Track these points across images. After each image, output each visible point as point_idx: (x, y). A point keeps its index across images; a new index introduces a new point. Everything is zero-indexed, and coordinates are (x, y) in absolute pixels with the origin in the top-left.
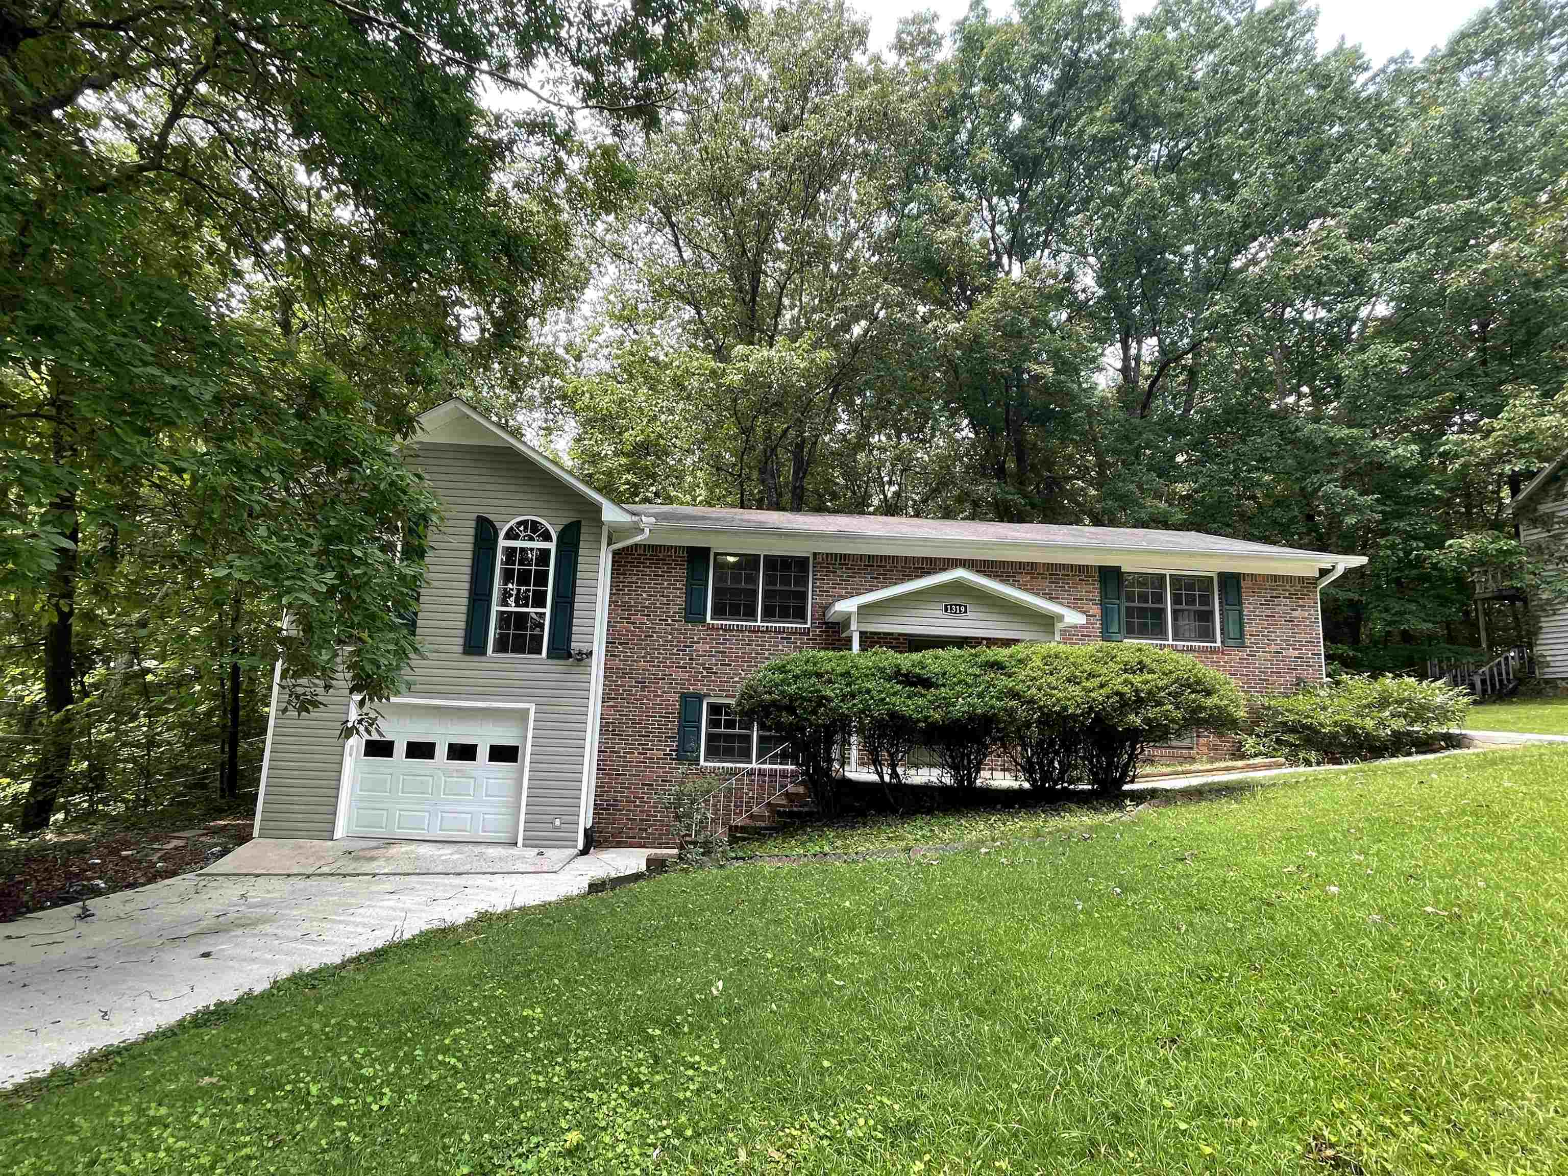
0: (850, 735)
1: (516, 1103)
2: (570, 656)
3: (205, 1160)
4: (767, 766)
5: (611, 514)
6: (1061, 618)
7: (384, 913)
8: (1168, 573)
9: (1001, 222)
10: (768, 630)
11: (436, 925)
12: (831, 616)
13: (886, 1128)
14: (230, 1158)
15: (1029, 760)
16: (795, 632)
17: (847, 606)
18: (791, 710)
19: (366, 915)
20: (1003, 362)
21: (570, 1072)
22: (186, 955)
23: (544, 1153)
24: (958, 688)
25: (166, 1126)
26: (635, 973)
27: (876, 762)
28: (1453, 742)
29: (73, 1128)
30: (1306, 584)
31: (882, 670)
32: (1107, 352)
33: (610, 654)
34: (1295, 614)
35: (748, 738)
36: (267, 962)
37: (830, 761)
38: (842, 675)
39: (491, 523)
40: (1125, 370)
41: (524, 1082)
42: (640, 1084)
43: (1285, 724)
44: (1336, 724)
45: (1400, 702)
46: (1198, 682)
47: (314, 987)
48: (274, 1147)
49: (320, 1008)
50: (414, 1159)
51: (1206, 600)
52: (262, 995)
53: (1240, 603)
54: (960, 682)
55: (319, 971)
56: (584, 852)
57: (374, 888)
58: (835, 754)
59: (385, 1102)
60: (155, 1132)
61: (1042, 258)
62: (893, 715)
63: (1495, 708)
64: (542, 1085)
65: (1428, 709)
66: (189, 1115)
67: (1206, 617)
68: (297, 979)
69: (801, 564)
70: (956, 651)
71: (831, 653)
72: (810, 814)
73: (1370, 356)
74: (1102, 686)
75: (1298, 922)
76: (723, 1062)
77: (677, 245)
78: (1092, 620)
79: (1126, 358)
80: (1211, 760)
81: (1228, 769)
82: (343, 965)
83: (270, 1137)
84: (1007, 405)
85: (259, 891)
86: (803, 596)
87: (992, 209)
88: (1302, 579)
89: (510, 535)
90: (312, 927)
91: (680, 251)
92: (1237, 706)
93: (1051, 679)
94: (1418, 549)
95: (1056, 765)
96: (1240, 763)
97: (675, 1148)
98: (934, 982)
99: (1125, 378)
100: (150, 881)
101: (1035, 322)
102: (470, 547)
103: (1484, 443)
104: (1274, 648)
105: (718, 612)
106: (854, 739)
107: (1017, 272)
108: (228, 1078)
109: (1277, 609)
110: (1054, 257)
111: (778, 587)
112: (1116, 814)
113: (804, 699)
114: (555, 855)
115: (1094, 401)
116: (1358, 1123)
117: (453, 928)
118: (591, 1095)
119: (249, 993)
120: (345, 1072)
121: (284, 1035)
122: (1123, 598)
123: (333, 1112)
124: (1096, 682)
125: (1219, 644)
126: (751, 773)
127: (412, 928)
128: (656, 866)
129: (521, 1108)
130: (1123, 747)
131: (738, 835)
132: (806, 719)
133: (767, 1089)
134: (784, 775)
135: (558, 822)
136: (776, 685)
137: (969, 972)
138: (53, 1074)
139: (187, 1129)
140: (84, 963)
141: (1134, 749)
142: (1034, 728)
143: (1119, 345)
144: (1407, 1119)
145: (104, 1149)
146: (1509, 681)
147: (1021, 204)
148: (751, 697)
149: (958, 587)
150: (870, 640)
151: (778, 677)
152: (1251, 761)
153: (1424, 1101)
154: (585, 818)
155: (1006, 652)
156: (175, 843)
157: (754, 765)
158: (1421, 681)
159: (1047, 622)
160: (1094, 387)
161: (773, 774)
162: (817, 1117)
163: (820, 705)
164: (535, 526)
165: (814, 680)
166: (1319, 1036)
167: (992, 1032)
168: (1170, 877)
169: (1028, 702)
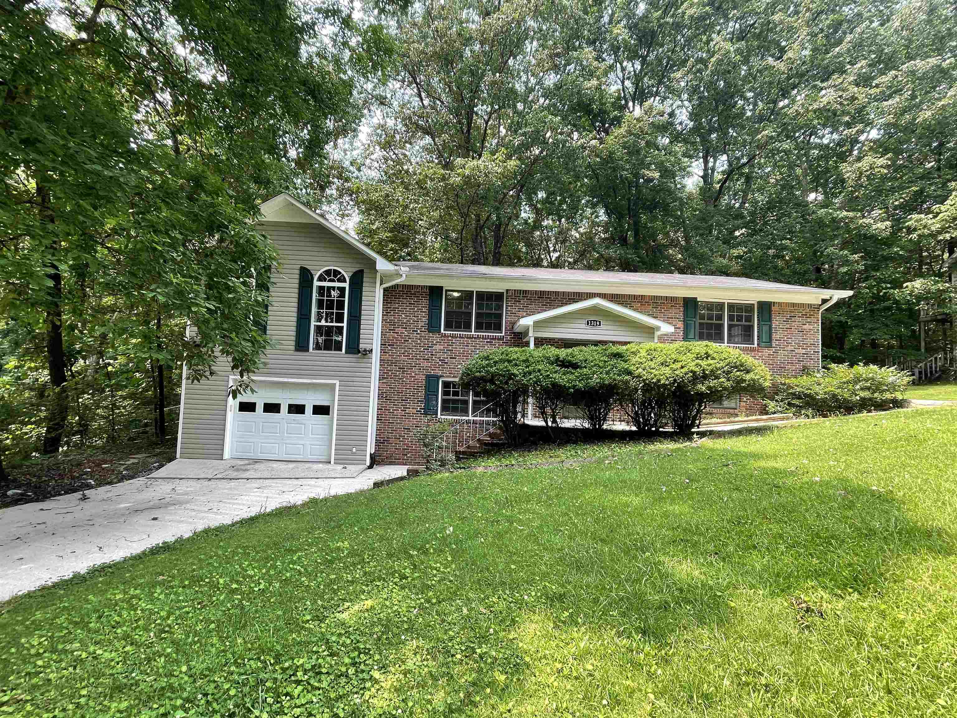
0: (528, 397)
1: (335, 587)
2: (359, 352)
3: (163, 614)
4: (478, 418)
5: (382, 265)
6: (658, 328)
7: (255, 499)
8: (726, 302)
9: (628, 78)
10: (478, 337)
11: (285, 504)
12: (517, 329)
13: (547, 598)
14: (177, 612)
15: (636, 413)
16: (494, 338)
17: (527, 321)
18: (492, 381)
19: (245, 499)
20: (627, 170)
21: (365, 573)
22: (143, 519)
23: (352, 611)
24: (594, 369)
25: (140, 599)
26: (401, 524)
27: (543, 414)
28: (898, 404)
29: (87, 601)
30: (814, 308)
31: (548, 358)
32: (694, 165)
33: (383, 352)
34: (805, 327)
35: (466, 402)
36: (190, 523)
37: (515, 413)
38: (524, 361)
39: (308, 271)
40: (705, 177)
41: (339, 578)
42: (406, 578)
43: (794, 394)
44: (825, 393)
45: (866, 380)
46: (742, 365)
47: (217, 535)
48: (202, 608)
49: (221, 544)
50: (280, 613)
51: (749, 319)
52: (188, 539)
53: (770, 320)
54: (595, 365)
55: (219, 527)
56: (371, 467)
57: (248, 486)
58: (519, 408)
59: (262, 587)
60: (134, 601)
61: (654, 102)
62: (554, 385)
63: (925, 387)
64: (350, 579)
65: (884, 384)
66: (153, 593)
67: (748, 330)
68: (207, 531)
69: (498, 297)
70: (594, 348)
71: (516, 349)
72: (503, 444)
73: (864, 164)
74: (682, 367)
75: (794, 496)
76: (453, 566)
77: (420, 96)
78: (678, 330)
79: (706, 169)
80: (747, 416)
81: (757, 420)
82: (233, 525)
83: (199, 604)
84: (629, 199)
85: (182, 487)
86: (500, 316)
87: (623, 69)
88: (810, 306)
89: (321, 279)
90: (215, 506)
91: (422, 100)
92: (765, 380)
93: (651, 363)
94: (886, 289)
95: (652, 415)
96: (765, 417)
97: (426, 608)
98: (576, 527)
99: (705, 181)
100: (119, 481)
101: (648, 143)
102: (297, 286)
103: (934, 221)
104: (790, 348)
105: (448, 326)
106: (530, 400)
107: (638, 112)
108: (173, 577)
109: (793, 324)
110: (663, 101)
111: (485, 311)
112: (688, 443)
113: (501, 375)
114: (353, 469)
115: (684, 195)
116: (822, 593)
117: (295, 506)
118: (378, 583)
119: (181, 538)
120: (238, 574)
121: (202, 557)
122: (698, 317)
123: (234, 591)
124: (679, 365)
125: (756, 345)
126: (468, 422)
127: (272, 506)
128: (413, 473)
129: (338, 589)
130: (694, 405)
131: (461, 456)
132: (501, 387)
133: (479, 580)
134: (488, 423)
135: (354, 450)
136: (483, 367)
137: (597, 520)
138: (74, 577)
139: (152, 600)
140: (86, 522)
141: (700, 406)
142: (639, 392)
143: (702, 160)
144: (851, 590)
145: (106, 610)
146: (936, 371)
147: (642, 66)
148: (468, 375)
149: (595, 310)
150: (539, 342)
151: (485, 362)
152: (772, 416)
153: (862, 582)
154: (370, 448)
155: (624, 348)
156: (132, 461)
157: (471, 418)
158: (881, 368)
159: (650, 331)
160: (684, 187)
161: (481, 423)
162: (507, 592)
163: (510, 378)
164: (336, 273)
165: (506, 364)
166: (802, 550)
167: (610, 551)
168: (718, 474)
169: (637, 377)
